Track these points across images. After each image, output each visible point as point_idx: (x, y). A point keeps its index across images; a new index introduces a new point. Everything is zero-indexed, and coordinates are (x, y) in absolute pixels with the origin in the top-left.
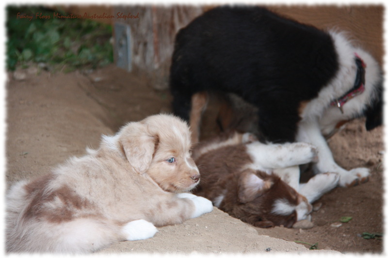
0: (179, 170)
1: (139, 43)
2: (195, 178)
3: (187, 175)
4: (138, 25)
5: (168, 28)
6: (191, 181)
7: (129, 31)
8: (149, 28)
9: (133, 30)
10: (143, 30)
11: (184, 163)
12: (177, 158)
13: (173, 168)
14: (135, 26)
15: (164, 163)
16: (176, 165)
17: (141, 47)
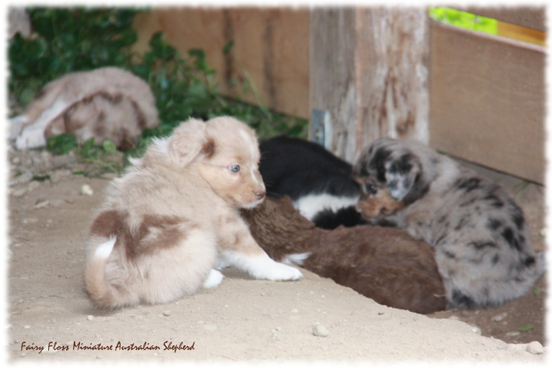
0: (242, 181)
1: (339, 134)
2: (258, 193)
3: (250, 189)
4: (339, 110)
5: (377, 115)
6: (254, 197)
7: (327, 118)
8: (351, 114)
9: (333, 116)
10: (344, 116)
11: (249, 174)
12: (242, 167)
13: (235, 178)
14: (336, 111)
15: (226, 170)
16: (241, 174)
17: (341, 139)
